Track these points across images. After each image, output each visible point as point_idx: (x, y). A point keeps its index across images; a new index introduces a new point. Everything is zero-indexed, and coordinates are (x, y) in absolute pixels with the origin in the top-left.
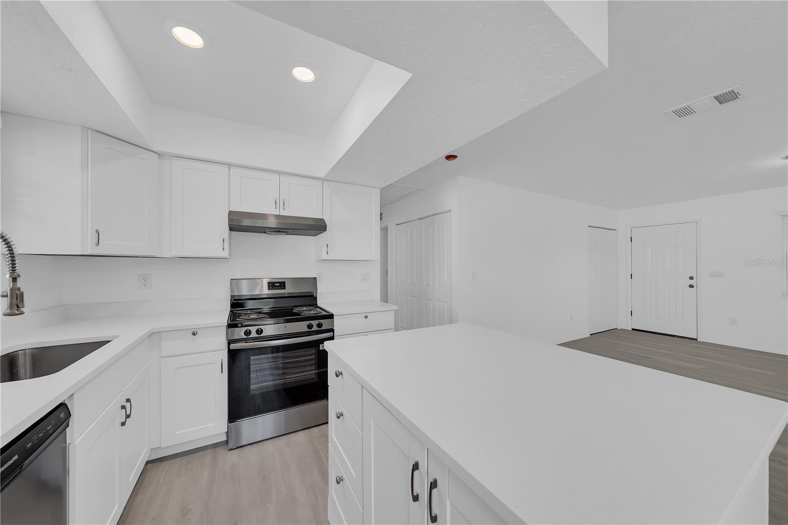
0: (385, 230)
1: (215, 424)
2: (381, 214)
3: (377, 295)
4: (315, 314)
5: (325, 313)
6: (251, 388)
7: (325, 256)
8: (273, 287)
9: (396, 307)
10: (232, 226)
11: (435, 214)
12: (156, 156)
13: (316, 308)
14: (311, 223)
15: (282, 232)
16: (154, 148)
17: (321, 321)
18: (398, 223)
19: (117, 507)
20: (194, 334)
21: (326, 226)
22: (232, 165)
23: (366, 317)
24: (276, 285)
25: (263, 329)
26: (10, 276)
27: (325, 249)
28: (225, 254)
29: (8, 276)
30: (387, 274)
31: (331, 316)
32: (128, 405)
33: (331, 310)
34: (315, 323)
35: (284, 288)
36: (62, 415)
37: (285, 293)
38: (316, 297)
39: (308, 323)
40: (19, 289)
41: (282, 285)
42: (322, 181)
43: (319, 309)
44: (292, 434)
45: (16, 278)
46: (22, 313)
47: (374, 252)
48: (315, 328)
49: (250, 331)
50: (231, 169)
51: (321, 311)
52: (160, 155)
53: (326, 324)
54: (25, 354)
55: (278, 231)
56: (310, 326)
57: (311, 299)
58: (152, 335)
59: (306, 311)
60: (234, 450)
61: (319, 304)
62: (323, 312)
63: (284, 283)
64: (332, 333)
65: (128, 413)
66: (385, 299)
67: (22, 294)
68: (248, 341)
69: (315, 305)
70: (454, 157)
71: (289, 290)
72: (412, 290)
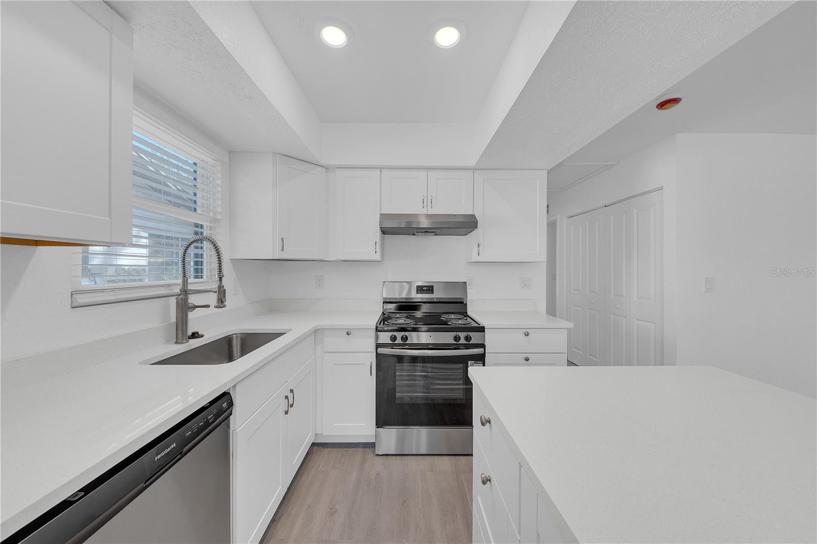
0: (552, 227)
1: (364, 424)
2: (548, 206)
3: (542, 306)
4: (464, 324)
5: (475, 325)
6: (397, 396)
7: (476, 258)
8: (421, 291)
9: (571, 325)
10: (383, 229)
11: (634, 196)
12: (323, 170)
13: (465, 316)
14: (461, 220)
15: (430, 232)
16: (323, 163)
17: (471, 334)
18: (571, 214)
19: (280, 487)
20: (348, 334)
21: (477, 222)
22: (383, 168)
23: (527, 334)
24: (424, 289)
25: (408, 336)
26: (218, 277)
27: (476, 249)
28: (377, 257)
29: (217, 276)
30: (555, 279)
31: (482, 329)
32: (290, 396)
33: (483, 322)
34: (462, 335)
35: (432, 292)
36: (225, 405)
37: (434, 298)
38: (466, 304)
39: (454, 334)
40: (223, 287)
41: (430, 289)
42: (472, 171)
43: (469, 319)
44: (436, 457)
45: (221, 278)
46: (224, 306)
47: (539, 252)
48: (462, 341)
49: (395, 336)
50: (383, 172)
51: (471, 321)
52: (327, 168)
53: (475, 338)
54: (237, 337)
55: (426, 231)
56: (457, 338)
57: (459, 305)
58: (316, 331)
59: (455, 320)
60: (380, 457)
61: (469, 313)
62: (473, 323)
63: (432, 287)
64: (483, 349)
65: (291, 402)
66: (552, 311)
67: (224, 291)
68: (394, 347)
69: (465, 314)
70: (676, 101)
71: (437, 295)
72: (592, 302)
